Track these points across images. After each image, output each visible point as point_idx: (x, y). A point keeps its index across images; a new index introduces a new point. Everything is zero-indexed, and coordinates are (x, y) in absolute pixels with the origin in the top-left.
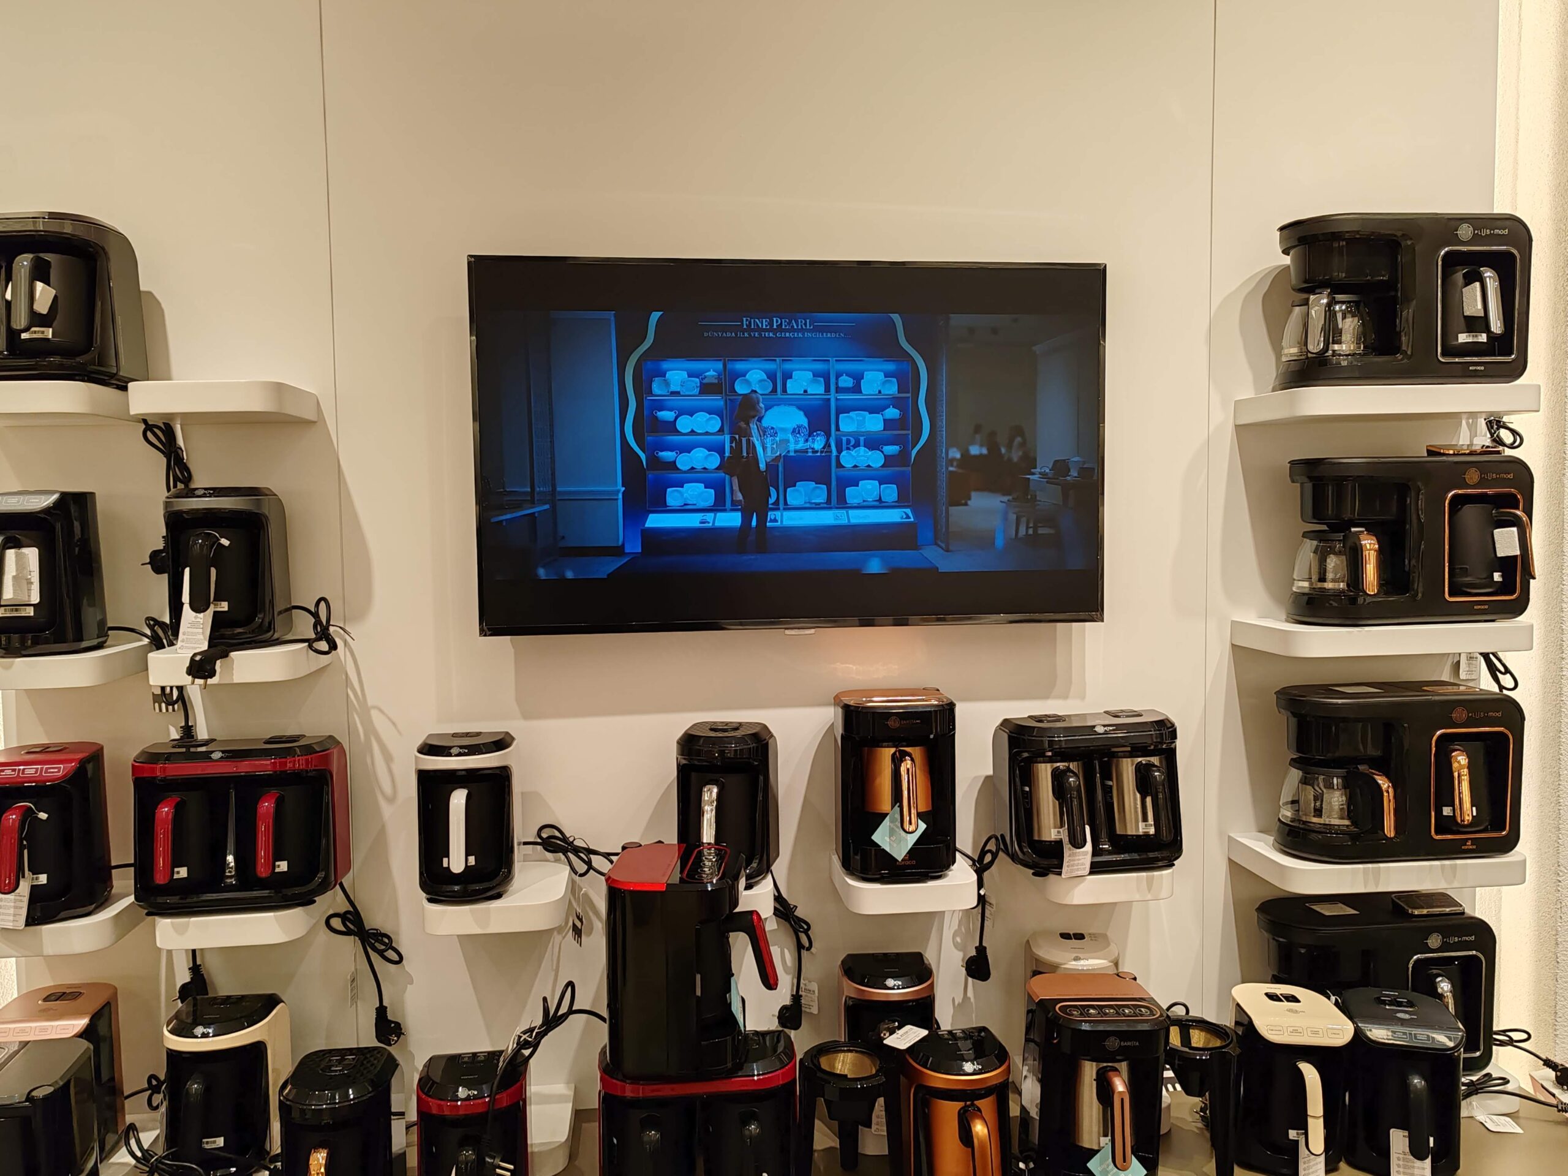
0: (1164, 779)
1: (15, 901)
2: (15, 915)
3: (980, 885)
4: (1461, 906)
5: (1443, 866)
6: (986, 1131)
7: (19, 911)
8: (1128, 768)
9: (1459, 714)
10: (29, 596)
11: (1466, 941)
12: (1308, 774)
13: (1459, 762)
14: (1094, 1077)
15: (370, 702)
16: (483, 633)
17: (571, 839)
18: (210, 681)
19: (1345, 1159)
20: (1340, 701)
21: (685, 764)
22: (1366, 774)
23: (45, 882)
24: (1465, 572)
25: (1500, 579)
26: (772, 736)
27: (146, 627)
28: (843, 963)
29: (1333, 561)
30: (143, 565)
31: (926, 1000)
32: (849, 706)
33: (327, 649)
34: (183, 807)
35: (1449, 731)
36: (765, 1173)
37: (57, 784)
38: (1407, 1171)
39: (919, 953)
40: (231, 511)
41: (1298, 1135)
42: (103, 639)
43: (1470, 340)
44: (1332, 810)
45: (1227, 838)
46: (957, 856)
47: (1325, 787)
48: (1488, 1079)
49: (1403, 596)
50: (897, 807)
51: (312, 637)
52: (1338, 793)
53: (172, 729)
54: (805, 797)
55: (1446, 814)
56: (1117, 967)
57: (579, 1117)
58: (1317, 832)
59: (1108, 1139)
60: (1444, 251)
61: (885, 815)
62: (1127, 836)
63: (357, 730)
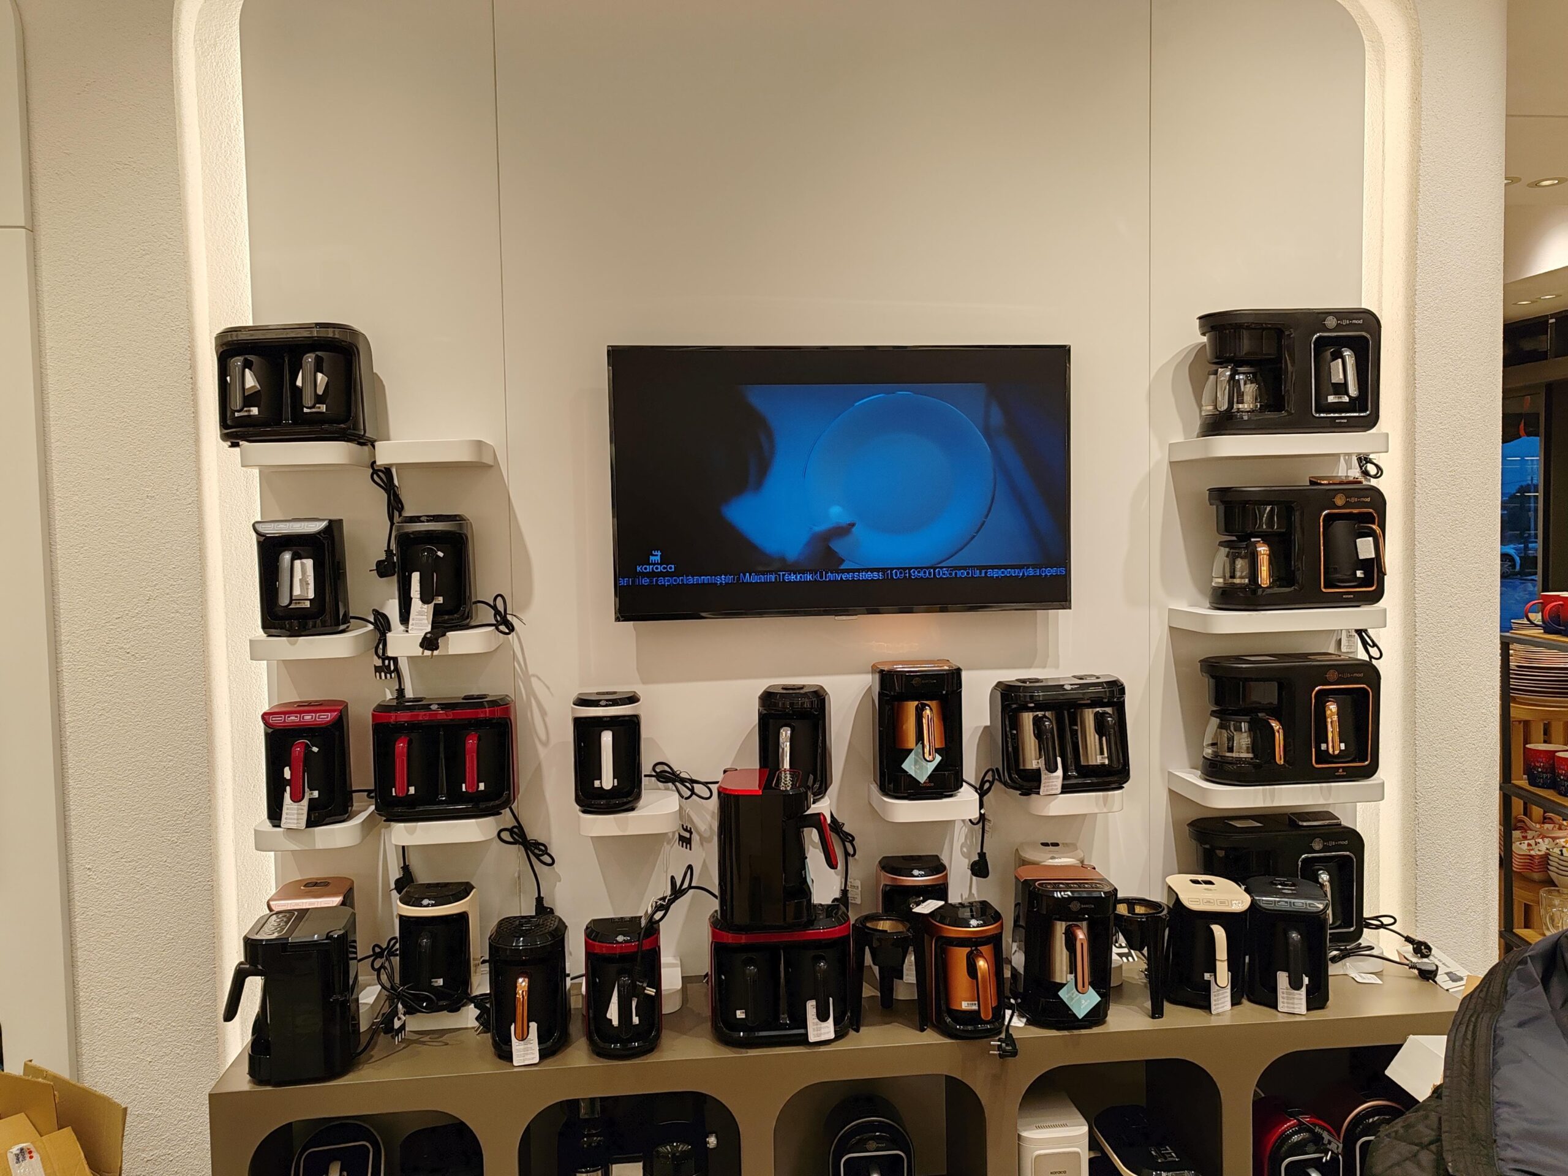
0: (1115, 723)
1: (298, 809)
2: (298, 819)
3: (981, 806)
4: (1339, 819)
5: (1321, 787)
6: (986, 965)
7: (301, 817)
8: (1089, 716)
9: (1332, 675)
10: (307, 593)
11: (1342, 844)
12: (1224, 720)
13: (1331, 710)
14: (1064, 931)
15: (531, 672)
16: (617, 619)
17: (678, 772)
18: (436, 653)
19: (1247, 996)
20: (1244, 666)
21: (765, 714)
22: (1264, 720)
23: (317, 796)
24: (1336, 570)
25: (1362, 576)
26: (827, 694)
27: (373, 616)
28: (880, 862)
29: (1240, 563)
30: (371, 571)
31: (942, 887)
32: (884, 671)
33: (507, 631)
34: (412, 743)
35: (1325, 687)
36: (831, 999)
37: (326, 728)
38: (1291, 1001)
39: (937, 856)
40: (442, 531)
41: (1211, 976)
42: (348, 624)
43: (1336, 400)
44: (1241, 748)
45: (1167, 774)
46: (964, 784)
47: (1235, 730)
48: (1359, 947)
49: (1292, 588)
50: (920, 745)
51: (495, 623)
52: (1245, 735)
53: (388, 691)
54: (850, 743)
55: (1322, 749)
56: (1082, 862)
57: (685, 979)
58: (1230, 763)
59: (1072, 976)
60: (1315, 337)
61: (912, 750)
62: (1088, 766)
63: (521, 694)
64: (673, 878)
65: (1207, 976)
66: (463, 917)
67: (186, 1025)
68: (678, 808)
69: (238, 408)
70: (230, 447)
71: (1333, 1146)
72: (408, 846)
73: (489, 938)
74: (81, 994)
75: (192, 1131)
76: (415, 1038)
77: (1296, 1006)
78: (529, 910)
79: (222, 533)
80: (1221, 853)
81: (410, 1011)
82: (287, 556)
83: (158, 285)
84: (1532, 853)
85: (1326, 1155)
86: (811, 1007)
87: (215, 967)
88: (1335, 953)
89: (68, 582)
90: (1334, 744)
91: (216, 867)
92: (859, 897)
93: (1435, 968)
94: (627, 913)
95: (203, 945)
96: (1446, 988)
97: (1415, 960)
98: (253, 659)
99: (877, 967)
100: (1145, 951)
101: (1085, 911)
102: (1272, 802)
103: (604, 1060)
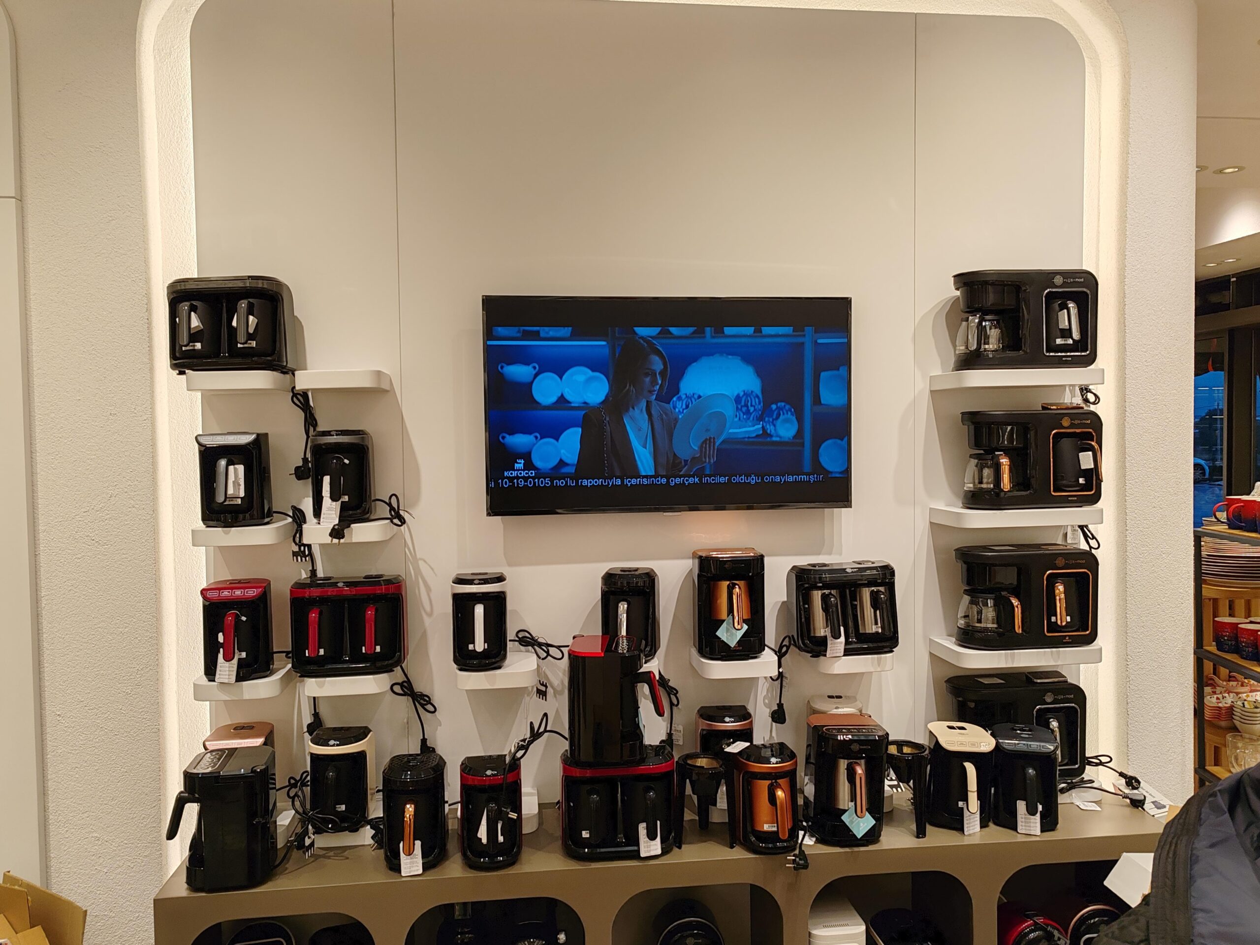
0: (887, 599)
1: (229, 667)
2: (229, 675)
3: (780, 666)
4: (1066, 677)
5: (1052, 652)
6: (783, 795)
7: (231, 673)
8: (866, 593)
9: (1060, 562)
10: (239, 493)
11: (1068, 698)
12: (974, 598)
13: (1059, 590)
14: (846, 767)
15: (418, 556)
16: (489, 514)
17: (536, 638)
18: (342, 541)
19: (993, 820)
20: (990, 554)
21: (607, 591)
22: (1006, 597)
23: (245, 656)
24: (1063, 478)
25: (1084, 482)
26: (656, 575)
27: (292, 511)
28: (698, 711)
29: (986, 472)
30: (290, 474)
31: (748, 731)
32: (702, 556)
33: (400, 523)
34: (322, 613)
35: (1054, 571)
36: (658, 822)
37: (253, 601)
38: (1027, 824)
39: (744, 706)
40: (348, 443)
41: (964, 804)
42: (271, 518)
43: (1063, 342)
44: (988, 619)
45: (928, 641)
46: (766, 648)
47: (983, 606)
48: (1083, 781)
49: (1028, 492)
50: (731, 617)
51: (390, 517)
52: (991, 609)
53: (303, 572)
54: (675, 614)
55: (1053, 621)
56: (861, 711)
57: (541, 806)
58: (979, 632)
59: (853, 804)
60: (1046, 291)
61: (724, 621)
62: (866, 633)
63: (411, 573)
64: (531, 723)
65: (961, 804)
66: (362, 755)
67: (136, 842)
68: (536, 666)
69: (185, 344)
70: (178, 374)
71: (1062, 942)
72: (318, 697)
73: (383, 772)
74: (51, 817)
75: (139, 929)
76: (322, 854)
77: (1032, 829)
78: (415, 749)
79: (171, 444)
80: (972, 705)
81: (318, 831)
82: (223, 463)
83: (121, 244)
84: (1220, 705)
86: (642, 829)
87: (160, 796)
88: (1063, 785)
89: (45, 483)
90: (1062, 617)
91: (162, 715)
92: (681, 739)
93: (1143, 798)
94: (495, 752)
95: (151, 777)
96: (1152, 814)
97: (1127, 791)
98: (194, 545)
99: (696, 796)
100: (911, 783)
101: (863, 751)
102: (1013, 664)
103: (475, 872)
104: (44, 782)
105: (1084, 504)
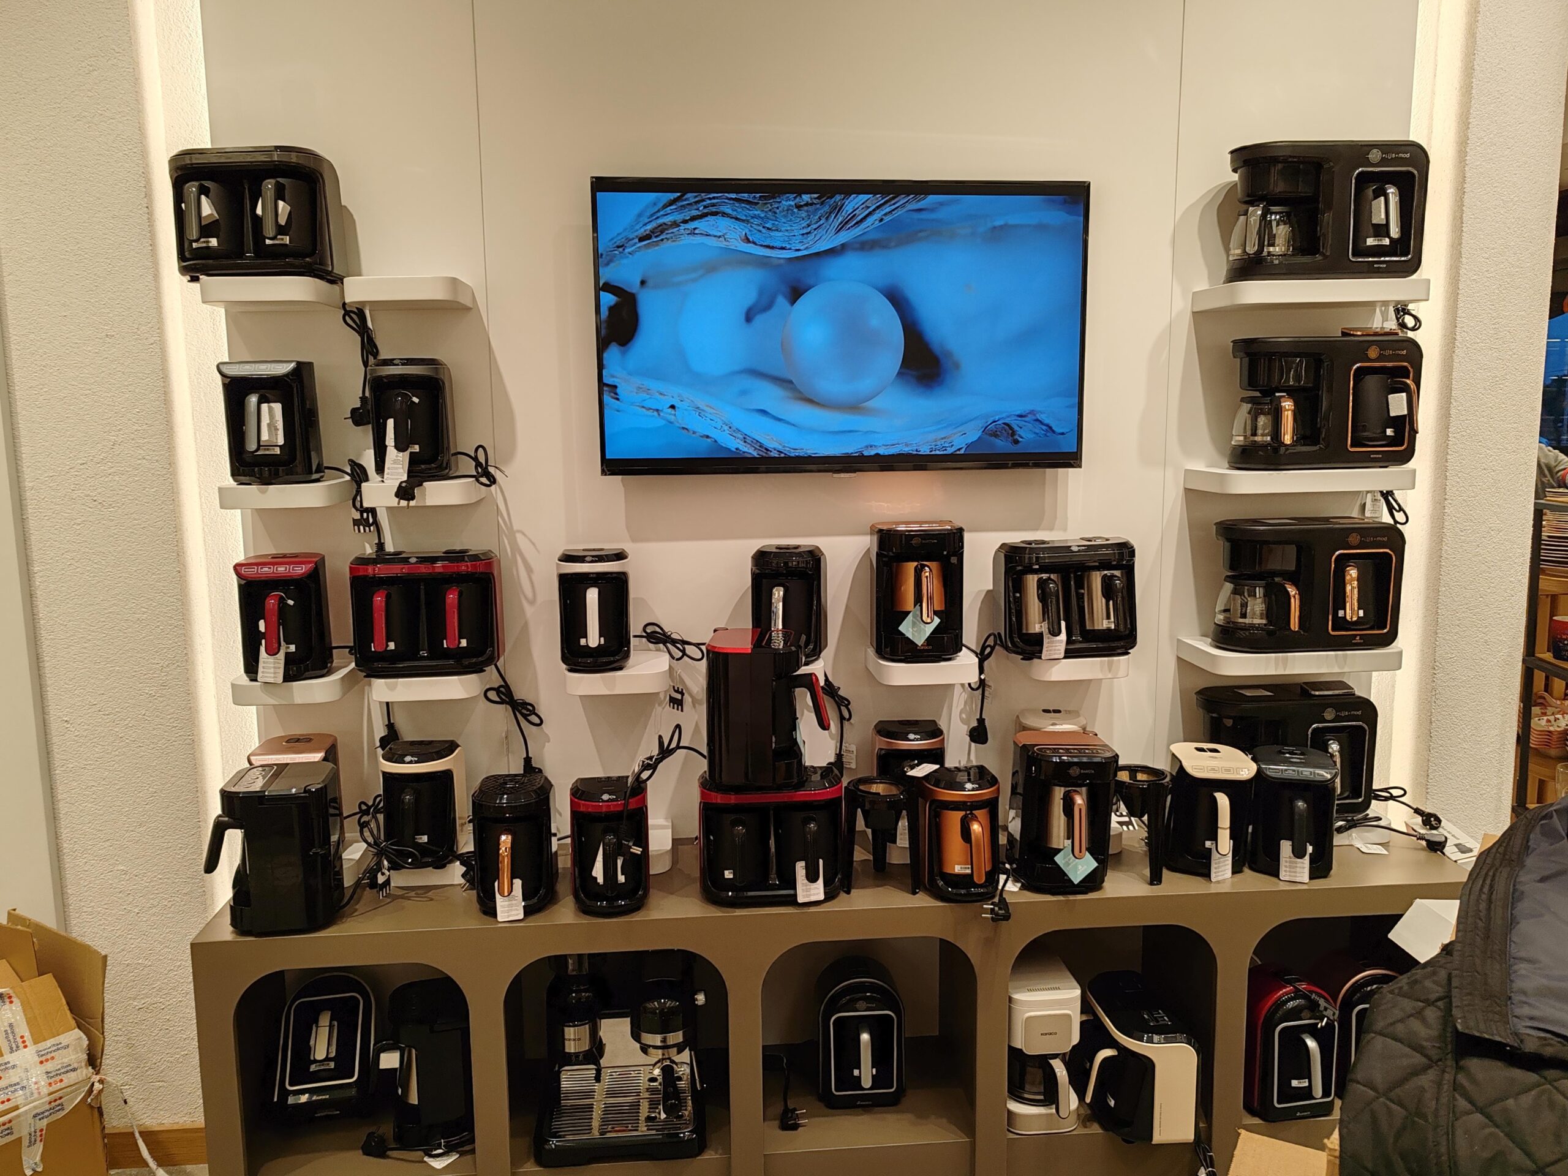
0: (1123, 587)
1: (275, 663)
2: (275, 673)
3: (981, 671)
4: (1352, 689)
5: (1336, 655)
6: (980, 829)
7: (278, 671)
8: (1097, 579)
9: (1354, 539)
10: (277, 439)
11: (1355, 714)
12: (1238, 585)
13: (1351, 575)
14: (1062, 797)
15: (516, 528)
16: (603, 473)
17: (669, 633)
18: (412, 503)
19: (1249, 864)
21: (758, 574)
22: (1281, 585)
23: (294, 651)
24: (1364, 428)
25: (1392, 434)
26: (823, 554)
27: (349, 467)
28: (875, 726)
29: (1262, 420)
30: (345, 419)
31: (939, 751)
32: (883, 530)
33: (489, 483)
34: (390, 597)
35: (1346, 552)
36: (821, 861)
37: (301, 579)
38: (1292, 870)
39: (934, 721)
40: (417, 376)
41: (1212, 844)
42: (322, 474)
43: (1376, 243)
44: (1254, 614)
45: (1176, 641)
46: (964, 648)
47: (1249, 596)
48: (1366, 818)
49: (1317, 448)
50: (918, 607)
51: (475, 474)
52: (1259, 601)
53: (367, 546)
54: (847, 606)
55: (1340, 615)
56: (1084, 729)
57: (676, 842)
58: (1242, 629)
59: (1070, 841)
60: (1357, 171)
61: (909, 612)
62: (1094, 630)
63: (506, 551)
64: (660, 737)
65: (1208, 844)
66: (447, 775)
67: (173, 877)
68: (667, 668)
69: (195, 238)
70: (189, 281)
71: (1329, 1013)
72: (392, 702)
73: (473, 796)
74: (65, 845)
75: (182, 981)
76: (400, 894)
77: (1298, 875)
78: (517, 768)
79: (190, 378)
80: (1229, 723)
81: (395, 866)
82: (253, 399)
83: (107, 104)
84: (1551, 729)
85: (1322, 1021)
86: (800, 868)
87: (199, 821)
88: (1341, 823)
89: (29, 425)
90: (1352, 611)
91: (196, 722)
92: (854, 762)
93: (1444, 839)
94: (615, 773)
95: (187, 799)
96: (1454, 859)
97: (1423, 831)
98: (222, 507)
99: (870, 830)
100: (1145, 818)
101: (1087, 776)
102: (1285, 670)
103: (590, 917)
104: (53, 803)
105: (1390, 463)
